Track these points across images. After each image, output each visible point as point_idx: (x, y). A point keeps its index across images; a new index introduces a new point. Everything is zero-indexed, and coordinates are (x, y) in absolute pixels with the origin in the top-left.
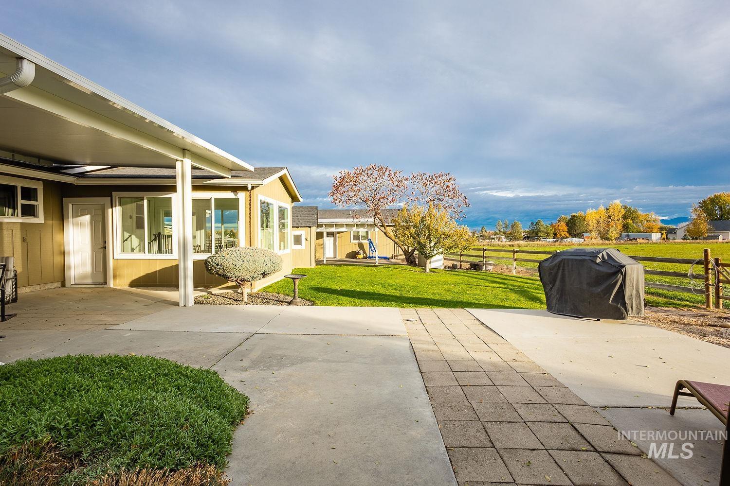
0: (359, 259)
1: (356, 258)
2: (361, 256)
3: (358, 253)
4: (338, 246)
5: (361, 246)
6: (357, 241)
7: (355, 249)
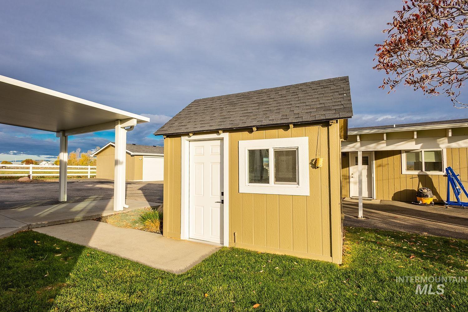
0: (424, 204)
1: (417, 203)
2: (429, 200)
3: (420, 194)
4: (377, 180)
5: (426, 181)
6: (416, 173)
7: (415, 185)
